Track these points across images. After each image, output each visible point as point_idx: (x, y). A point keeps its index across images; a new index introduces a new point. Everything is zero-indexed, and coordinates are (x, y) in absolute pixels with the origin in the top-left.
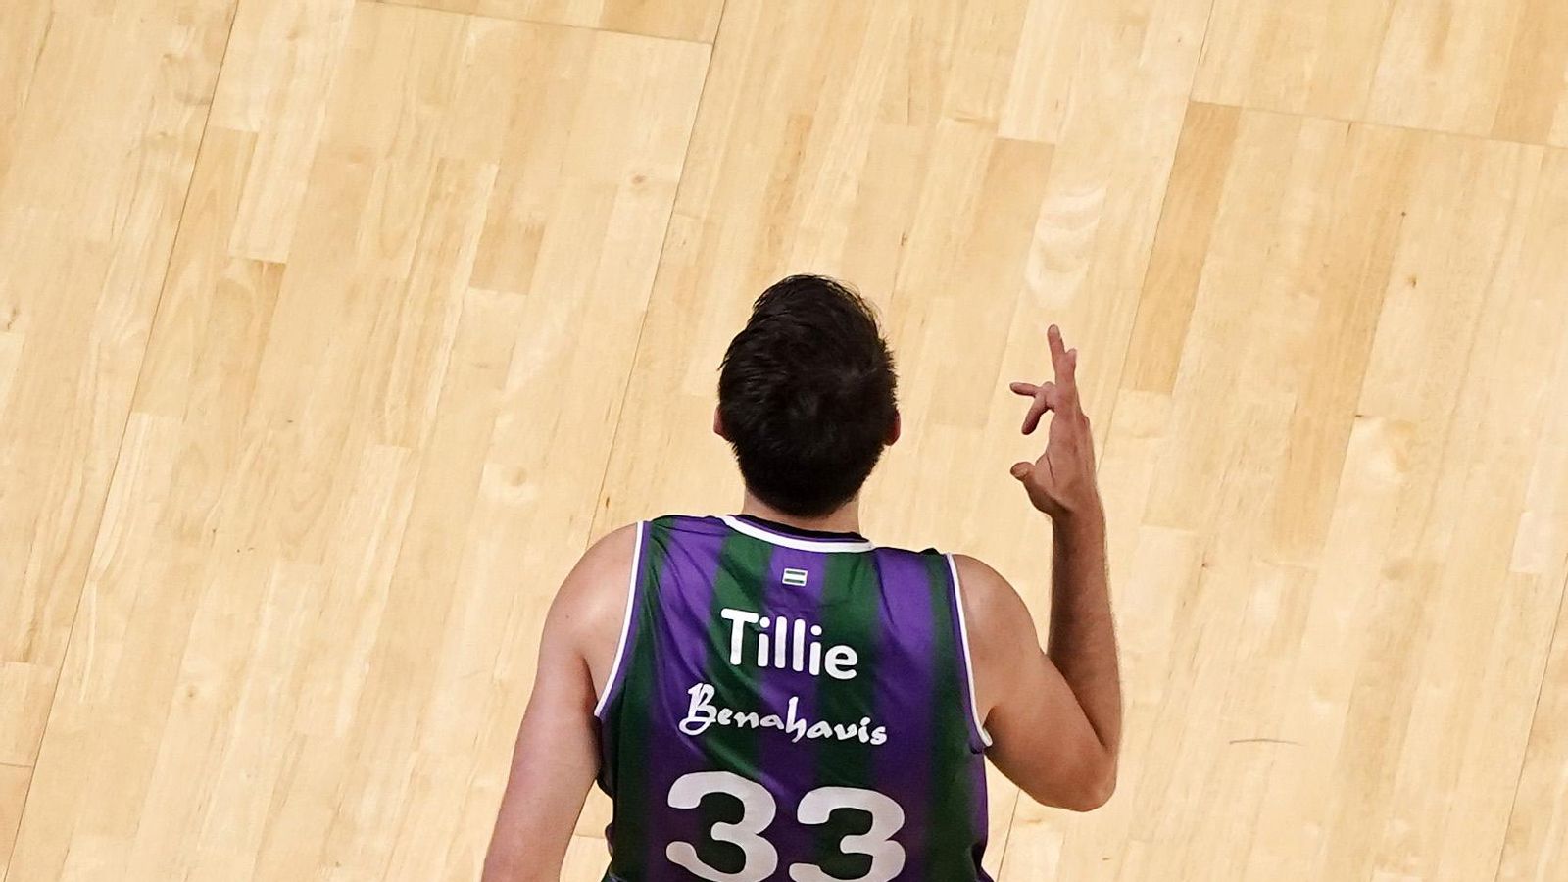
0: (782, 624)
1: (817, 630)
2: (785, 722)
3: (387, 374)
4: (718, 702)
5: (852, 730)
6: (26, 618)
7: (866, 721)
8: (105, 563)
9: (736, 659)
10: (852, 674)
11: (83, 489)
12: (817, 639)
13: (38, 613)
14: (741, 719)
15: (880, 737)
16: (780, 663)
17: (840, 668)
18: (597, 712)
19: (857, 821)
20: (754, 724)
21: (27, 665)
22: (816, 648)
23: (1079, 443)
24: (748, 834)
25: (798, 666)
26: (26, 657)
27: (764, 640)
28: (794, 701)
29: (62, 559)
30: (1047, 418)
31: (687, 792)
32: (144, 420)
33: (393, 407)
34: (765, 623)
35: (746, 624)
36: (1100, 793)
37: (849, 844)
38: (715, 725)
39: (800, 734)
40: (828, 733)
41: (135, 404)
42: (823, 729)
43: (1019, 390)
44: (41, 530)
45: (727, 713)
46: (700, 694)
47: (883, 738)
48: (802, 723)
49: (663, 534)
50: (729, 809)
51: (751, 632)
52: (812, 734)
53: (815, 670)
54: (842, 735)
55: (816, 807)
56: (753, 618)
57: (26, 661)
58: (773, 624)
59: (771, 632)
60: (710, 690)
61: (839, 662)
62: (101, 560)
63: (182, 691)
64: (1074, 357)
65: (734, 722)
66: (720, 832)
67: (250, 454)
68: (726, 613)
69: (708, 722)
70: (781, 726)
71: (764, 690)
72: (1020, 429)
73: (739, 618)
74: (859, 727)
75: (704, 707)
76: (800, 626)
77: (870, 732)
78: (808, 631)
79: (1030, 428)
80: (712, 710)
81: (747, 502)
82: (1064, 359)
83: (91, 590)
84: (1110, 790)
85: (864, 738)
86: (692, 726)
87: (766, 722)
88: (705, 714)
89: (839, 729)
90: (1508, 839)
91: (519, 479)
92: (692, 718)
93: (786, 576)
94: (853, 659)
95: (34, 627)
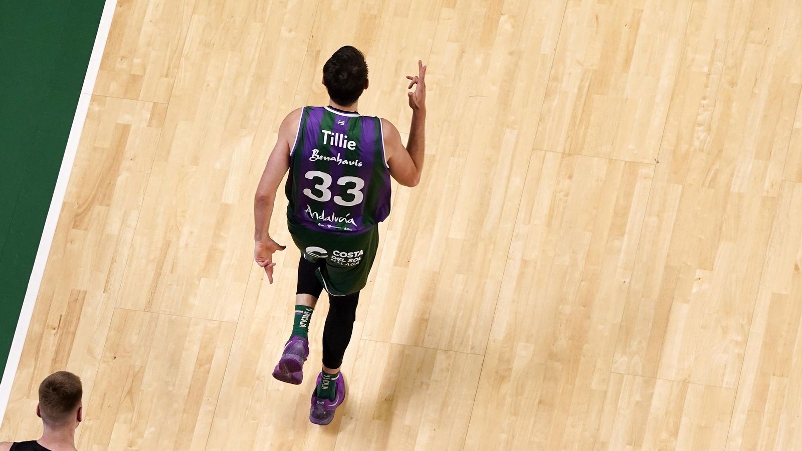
0: (337, 135)
1: (346, 137)
2: (336, 159)
3: (257, 4)
4: (319, 154)
5: (353, 163)
6: (166, 68)
7: (357, 161)
8: (186, 53)
9: (325, 143)
10: (354, 148)
11: (180, 34)
12: (346, 139)
13: (169, 64)
14: (325, 158)
15: (360, 165)
16: (336, 144)
17: (351, 147)
18: (291, 155)
19: (352, 185)
20: (328, 160)
21: (167, 78)
22: (346, 141)
23: (424, 91)
24: (324, 188)
25: (340, 146)
26: (166, 76)
27: (332, 138)
28: (339, 154)
29: (175, 52)
30: (415, 85)
31: (310, 175)
32: (196, 17)
33: (258, 13)
34: (333, 134)
35: (328, 134)
36: (415, 183)
37: (349, 191)
38: (318, 160)
39: (340, 163)
40: (347, 163)
41: (194, 12)
42: (346, 162)
43: (409, 78)
44: (170, 45)
45: (322, 156)
46: (315, 152)
47: (361, 165)
48: (341, 160)
49: (308, 110)
50: (320, 181)
51: (329, 136)
52: (343, 163)
53: (345, 147)
54: (351, 164)
55: (342, 181)
56: (330, 133)
57: (166, 77)
58: (335, 134)
59: (334, 136)
60: (318, 151)
61: (351, 145)
62: (185, 52)
63: (206, 84)
64: (426, 68)
65: (323, 159)
66: (317, 187)
67: (222, 25)
68: (323, 131)
69: (317, 159)
70: (335, 160)
71: (333, 151)
72: (408, 87)
73: (326, 132)
74: (355, 162)
75: (316, 155)
76: (342, 135)
77: (358, 163)
78: (344, 137)
79: (410, 87)
80: (318, 156)
81: (330, 102)
82: (423, 69)
83: (183, 59)
84: (418, 182)
85: (356, 165)
86: (312, 159)
87: (331, 159)
88: (316, 157)
89: (350, 162)
90: (540, 121)
91: (290, 31)
92: (313, 157)
93: (339, 122)
94: (354, 144)
95: (169, 68)
